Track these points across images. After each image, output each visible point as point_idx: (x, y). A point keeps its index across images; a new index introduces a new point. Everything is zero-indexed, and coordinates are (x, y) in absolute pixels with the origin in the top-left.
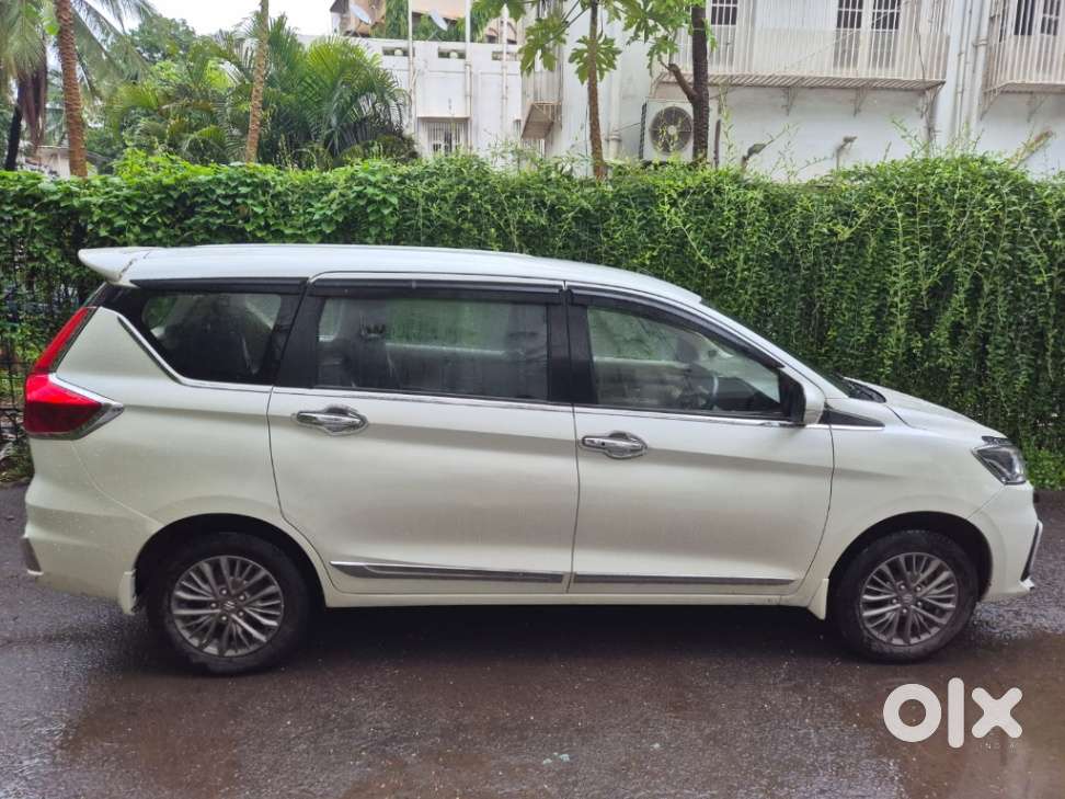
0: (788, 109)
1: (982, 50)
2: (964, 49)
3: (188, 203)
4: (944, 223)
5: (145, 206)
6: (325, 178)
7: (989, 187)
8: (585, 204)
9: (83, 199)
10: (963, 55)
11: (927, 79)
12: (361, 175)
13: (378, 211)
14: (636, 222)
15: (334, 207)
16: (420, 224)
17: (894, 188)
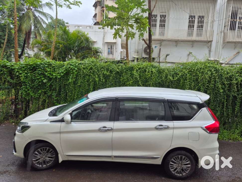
0: (176, 46)
1: (223, 33)
2: (218, 33)
3: (35, 68)
4: (198, 77)
5: (26, 69)
6: (64, 63)
7: (209, 69)
8: (118, 70)
9: (14, 67)
10: (218, 35)
11: (208, 40)
12: (71, 63)
13: (73, 71)
14: (129, 74)
15: (64, 70)
16: (82, 74)
17: (187, 69)
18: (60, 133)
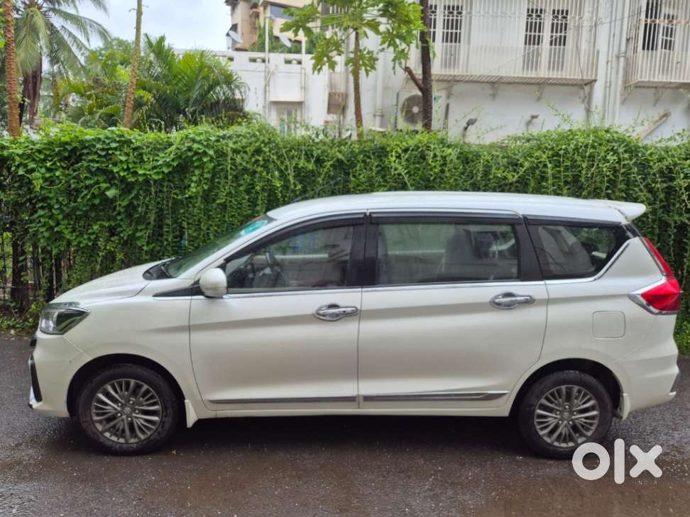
0: (494, 96)
1: (622, 60)
2: (610, 59)
3: (78, 153)
4: (580, 172)
5: (50, 156)
6: (168, 138)
7: (610, 148)
8: (340, 156)
9: (10, 151)
10: (609, 64)
11: (585, 78)
12: (191, 136)
13: (200, 160)
14: (374, 168)
15: (172, 156)
16: (229, 168)
17: (546, 148)
18: (189, 328)
